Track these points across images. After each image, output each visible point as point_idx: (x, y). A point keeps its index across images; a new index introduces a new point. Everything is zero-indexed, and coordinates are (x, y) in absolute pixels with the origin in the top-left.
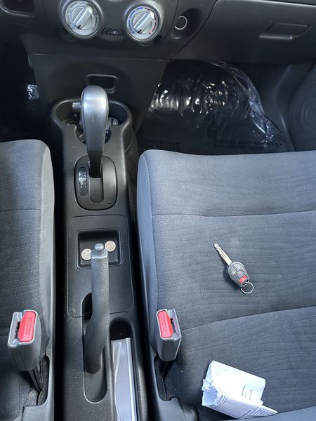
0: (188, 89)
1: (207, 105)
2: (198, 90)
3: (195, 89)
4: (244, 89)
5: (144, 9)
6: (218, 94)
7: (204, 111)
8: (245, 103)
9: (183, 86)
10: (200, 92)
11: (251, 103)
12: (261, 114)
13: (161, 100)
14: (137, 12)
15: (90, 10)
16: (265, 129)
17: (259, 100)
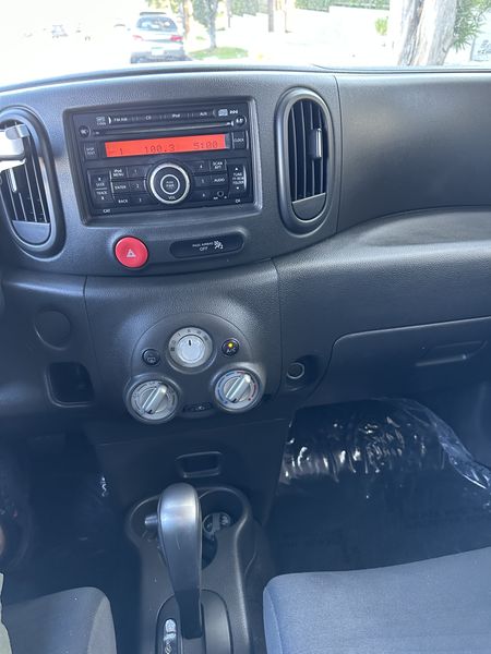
0: (337, 439)
1: (374, 458)
2: (353, 439)
3: (348, 438)
4: (427, 425)
5: (236, 374)
6: (387, 440)
7: (372, 469)
8: (434, 445)
9: (329, 437)
10: (356, 440)
11: (444, 445)
12: (467, 459)
13: (299, 462)
14: (227, 378)
15: (163, 390)
16: (484, 482)
17: (456, 438)
